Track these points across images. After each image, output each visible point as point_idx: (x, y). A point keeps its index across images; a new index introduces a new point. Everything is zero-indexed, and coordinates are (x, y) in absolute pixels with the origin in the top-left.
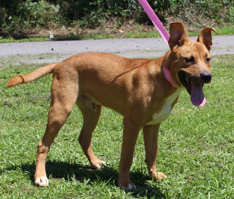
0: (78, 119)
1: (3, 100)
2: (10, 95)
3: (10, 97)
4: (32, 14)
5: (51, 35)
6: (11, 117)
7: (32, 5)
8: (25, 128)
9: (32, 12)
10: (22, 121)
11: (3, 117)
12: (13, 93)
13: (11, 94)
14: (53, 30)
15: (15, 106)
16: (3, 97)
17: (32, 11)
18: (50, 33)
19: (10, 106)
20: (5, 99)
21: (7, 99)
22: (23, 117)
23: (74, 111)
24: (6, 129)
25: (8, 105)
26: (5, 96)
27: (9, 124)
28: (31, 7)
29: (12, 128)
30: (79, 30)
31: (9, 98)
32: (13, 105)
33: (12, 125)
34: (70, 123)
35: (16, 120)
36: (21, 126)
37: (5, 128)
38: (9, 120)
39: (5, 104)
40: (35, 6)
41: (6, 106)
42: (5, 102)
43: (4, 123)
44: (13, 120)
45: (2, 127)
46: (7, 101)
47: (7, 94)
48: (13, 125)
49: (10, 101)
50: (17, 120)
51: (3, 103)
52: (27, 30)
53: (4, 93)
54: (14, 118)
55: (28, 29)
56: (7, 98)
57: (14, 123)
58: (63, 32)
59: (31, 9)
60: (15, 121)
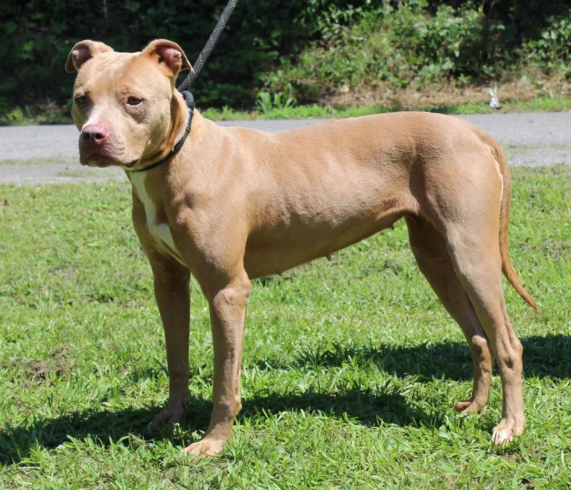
0: (564, 310)
1: (381, 257)
2: (399, 243)
3: (399, 250)
4: (449, 47)
5: (493, 99)
6: (401, 298)
7: (451, 25)
8: (437, 327)
9: (449, 43)
10: (429, 308)
11: (382, 298)
12: (405, 239)
13: (401, 241)
14: (499, 87)
15: (409, 272)
16: (381, 249)
17: (450, 40)
18: (492, 94)
19: (398, 270)
20: (386, 255)
21: (391, 255)
22: (430, 300)
23: (553, 290)
24: (391, 327)
25: (393, 268)
26: (388, 247)
27: (398, 315)
28: (448, 28)
29: (405, 325)
30: (562, 85)
31: (397, 253)
32: (405, 268)
33: (404, 317)
34: (546, 320)
35: (414, 307)
36: (425, 321)
37: (389, 324)
38: (397, 306)
39: (386, 266)
40: (457, 26)
41: (389, 271)
42: (386, 262)
43: (385, 312)
44: (406, 307)
45: (383, 322)
46: (392, 258)
47: (392, 241)
48: (407, 318)
49: (398, 259)
50: (416, 306)
51: (381, 263)
52: (437, 86)
53: (384, 240)
54: (410, 300)
55: (438, 82)
56: (390, 252)
57: (409, 314)
58: (523, 90)
59: (447, 34)
60: (412, 308)
